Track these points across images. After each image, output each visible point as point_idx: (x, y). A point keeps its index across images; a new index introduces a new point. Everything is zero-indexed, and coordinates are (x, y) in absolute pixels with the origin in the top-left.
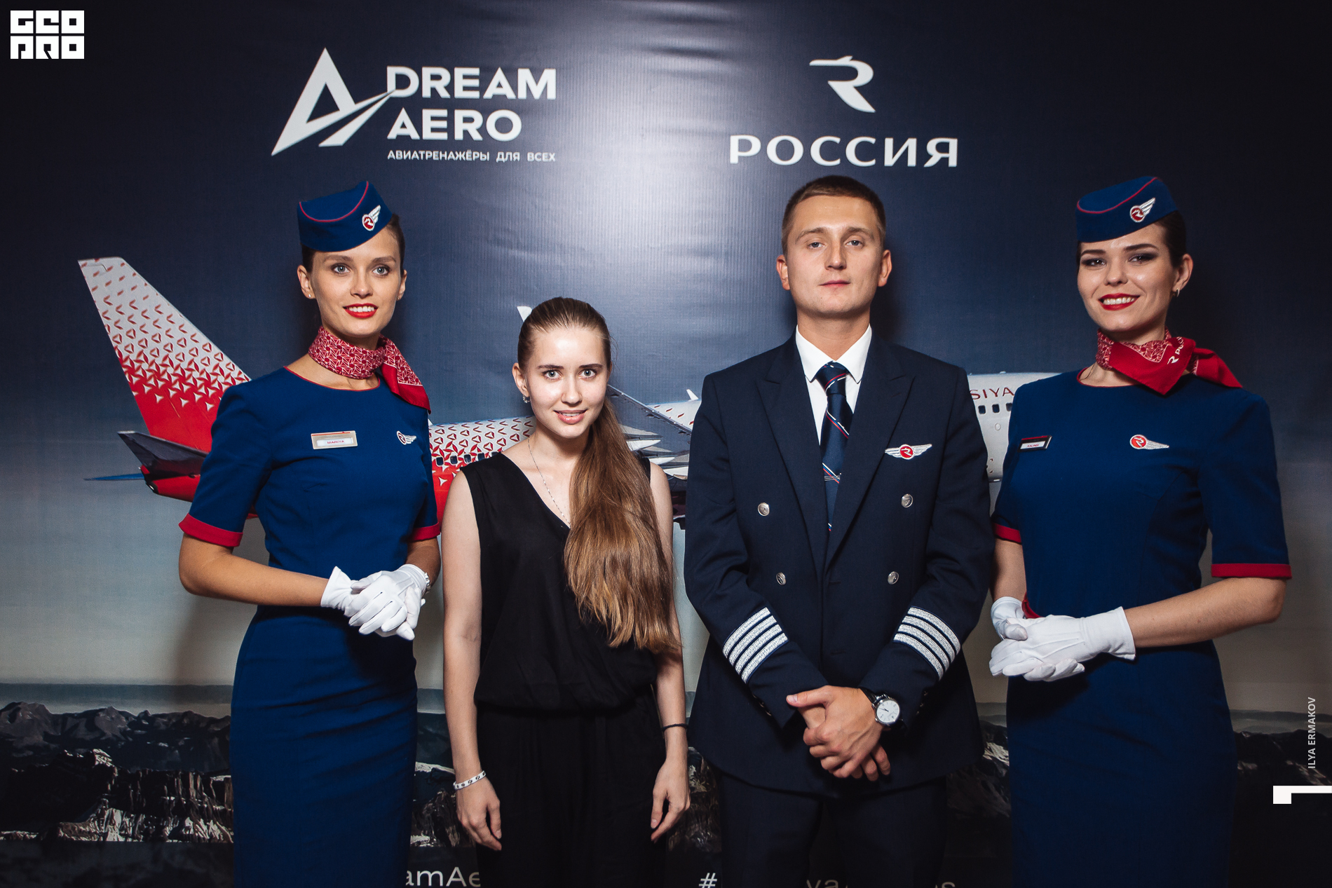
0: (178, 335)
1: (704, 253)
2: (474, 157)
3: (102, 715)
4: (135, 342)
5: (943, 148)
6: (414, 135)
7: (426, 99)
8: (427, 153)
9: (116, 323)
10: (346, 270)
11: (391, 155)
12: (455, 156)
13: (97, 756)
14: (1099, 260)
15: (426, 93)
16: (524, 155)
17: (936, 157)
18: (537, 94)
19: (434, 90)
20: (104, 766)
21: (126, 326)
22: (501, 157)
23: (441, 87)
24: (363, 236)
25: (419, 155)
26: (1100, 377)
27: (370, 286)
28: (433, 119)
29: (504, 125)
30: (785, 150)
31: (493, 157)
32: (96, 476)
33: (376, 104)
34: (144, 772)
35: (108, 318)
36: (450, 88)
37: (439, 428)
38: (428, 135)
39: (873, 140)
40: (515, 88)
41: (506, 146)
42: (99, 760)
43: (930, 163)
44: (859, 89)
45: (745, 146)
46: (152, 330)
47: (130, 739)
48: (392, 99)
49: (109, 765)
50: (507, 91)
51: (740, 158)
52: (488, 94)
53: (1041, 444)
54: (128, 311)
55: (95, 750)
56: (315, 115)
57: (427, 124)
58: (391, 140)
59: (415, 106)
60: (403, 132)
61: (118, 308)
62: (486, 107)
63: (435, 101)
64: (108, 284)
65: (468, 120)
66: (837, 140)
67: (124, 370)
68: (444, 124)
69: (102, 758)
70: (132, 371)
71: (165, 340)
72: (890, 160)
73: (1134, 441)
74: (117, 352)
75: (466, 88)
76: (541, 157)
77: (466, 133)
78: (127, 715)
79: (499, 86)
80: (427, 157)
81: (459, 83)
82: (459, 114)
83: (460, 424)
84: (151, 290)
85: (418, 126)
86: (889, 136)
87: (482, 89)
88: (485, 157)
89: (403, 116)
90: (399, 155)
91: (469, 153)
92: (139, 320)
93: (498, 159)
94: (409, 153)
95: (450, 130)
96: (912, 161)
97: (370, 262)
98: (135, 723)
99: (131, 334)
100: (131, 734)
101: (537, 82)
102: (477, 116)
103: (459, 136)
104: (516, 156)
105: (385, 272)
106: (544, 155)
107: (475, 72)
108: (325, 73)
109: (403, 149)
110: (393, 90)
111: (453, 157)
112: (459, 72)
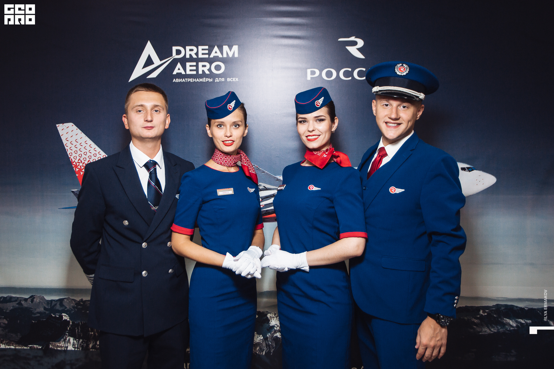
0: (93, 152)
2: (206, 80)
3: (65, 300)
4: (77, 155)
6: (183, 73)
7: (188, 59)
8: (188, 79)
9: (70, 148)
10: (222, 126)
11: (174, 80)
12: (199, 80)
13: (64, 316)
14: (304, 121)
15: (188, 56)
16: (226, 79)
18: (231, 55)
19: (190, 55)
20: (66, 320)
21: (74, 149)
22: (217, 80)
23: (193, 54)
24: (228, 113)
25: (185, 80)
27: (231, 133)
28: (190, 66)
29: (218, 68)
31: (214, 80)
32: (63, 207)
33: (168, 61)
34: (81, 323)
35: (67, 146)
36: (197, 54)
38: (188, 72)
39: (364, 69)
40: (222, 53)
41: (219, 76)
42: (64, 318)
44: (358, 49)
45: (313, 73)
46: (84, 151)
47: (76, 310)
48: (174, 59)
49: (68, 320)
50: (219, 54)
51: (311, 78)
52: (212, 56)
54: (74, 143)
55: (63, 314)
56: (145, 66)
57: (188, 68)
59: (183, 61)
60: (179, 71)
61: (71, 142)
62: (211, 61)
63: (191, 59)
64: (67, 133)
65: (204, 66)
67: (73, 166)
68: (195, 68)
69: (66, 317)
70: (76, 166)
71: (89, 154)
73: (310, 187)
74: (70, 159)
75: (203, 54)
77: (203, 71)
78: (75, 300)
79: (216, 52)
80: (188, 81)
81: (200, 52)
82: (200, 64)
84: (83, 135)
85: (185, 69)
87: (209, 54)
88: (211, 80)
89: (179, 65)
90: (177, 80)
91: (204, 79)
92: (79, 147)
93: (216, 81)
94: (181, 79)
95: (197, 70)
97: (231, 123)
98: (78, 303)
99: (76, 152)
100: (76, 308)
101: (230, 50)
102: (207, 64)
103: (200, 72)
104: (223, 80)
105: (238, 126)
107: (207, 47)
108: (149, 50)
109: (179, 78)
110: (175, 56)
111: (198, 81)
112: (200, 48)
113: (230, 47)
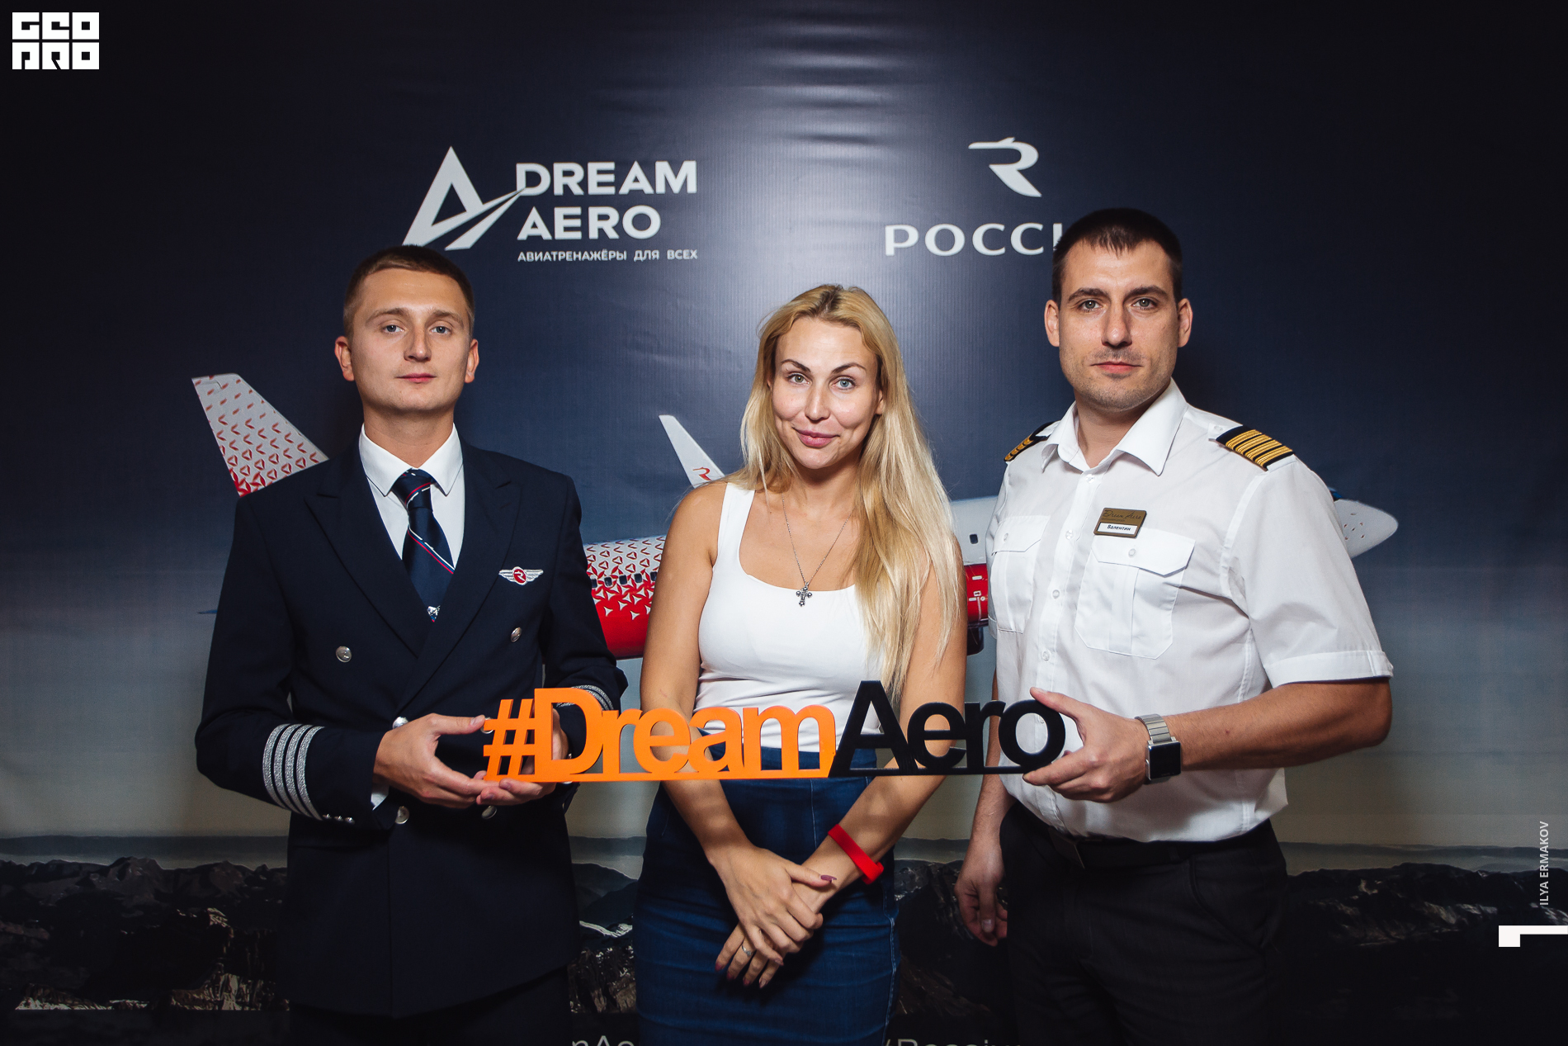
0: (296, 455)
2: (610, 257)
3: (217, 870)
4: (251, 464)
6: (546, 236)
7: (559, 197)
8: (560, 253)
9: (232, 443)
11: (521, 257)
12: (590, 256)
13: (211, 916)
15: (558, 190)
16: (663, 254)
18: (676, 187)
19: (566, 187)
20: (219, 925)
21: (242, 446)
22: (639, 256)
23: (574, 184)
25: (552, 256)
28: (566, 217)
29: (641, 222)
30: (945, 240)
31: (631, 255)
33: (505, 202)
34: (262, 932)
35: (222, 439)
36: (584, 184)
38: (560, 234)
39: (1039, 227)
40: (652, 182)
41: (644, 244)
42: (214, 920)
44: (1024, 172)
45: (901, 236)
46: (269, 450)
47: (247, 897)
48: (521, 198)
49: (225, 925)
50: (645, 186)
52: (624, 190)
54: (243, 430)
55: (209, 909)
56: (441, 216)
57: (560, 223)
58: (522, 241)
59: (547, 204)
60: (534, 232)
61: (233, 427)
62: (622, 203)
63: (568, 199)
64: (223, 402)
65: (603, 217)
66: (1001, 227)
68: (577, 223)
69: (217, 918)
71: (283, 461)
74: (232, 475)
75: (600, 184)
76: (681, 255)
77: (601, 231)
78: (243, 870)
79: (636, 180)
80: (560, 258)
81: (594, 179)
82: (594, 212)
83: (600, 545)
84: (268, 407)
85: (550, 226)
86: (1058, 222)
87: (618, 184)
88: (622, 256)
89: (534, 216)
90: (531, 257)
91: (604, 252)
92: (256, 440)
93: (636, 258)
94: (541, 254)
95: (584, 228)
98: (253, 878)
99: (247, 456)
100: (248, 891)
101: (676, 174)
102: (612, 213)
103: (593, 234)
104: (656, 254)
106: (685, 253)
107: (611, 166)
108: (452, 173)
109: (535, 250)
110: (522, 189)
111: (588, 257)
112: (593, 167)
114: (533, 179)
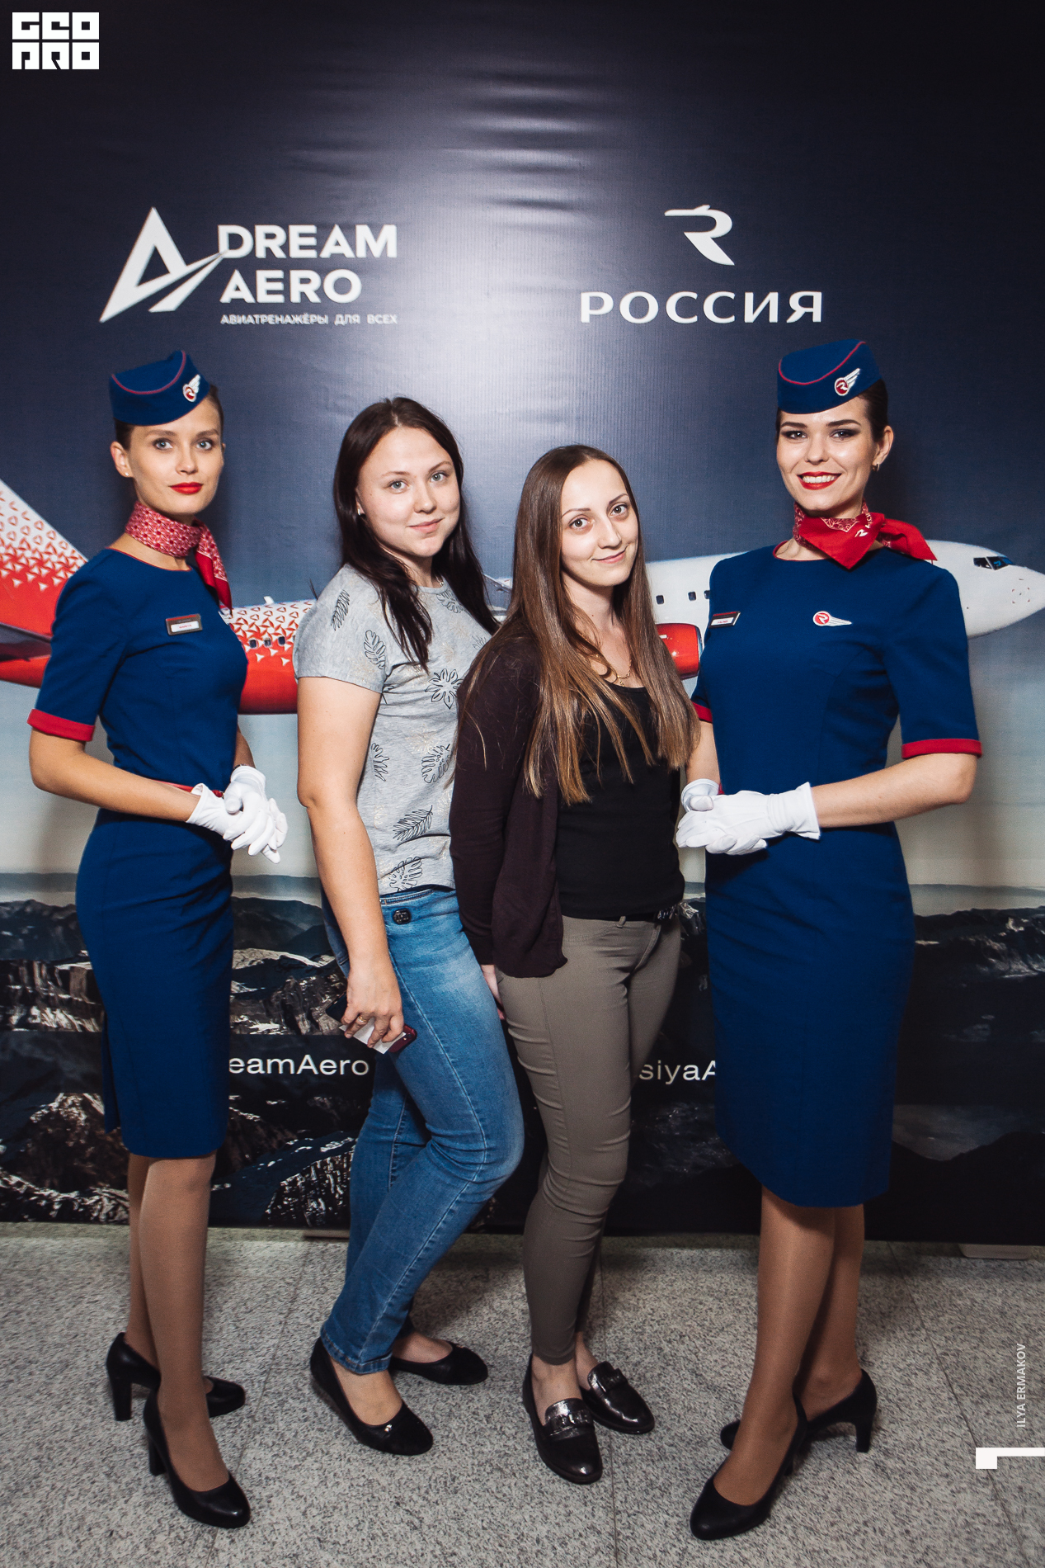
1: (554, 418)
2: (312, 321)
5: (807, 302)
6: (249, 299)
7: (261, 260)
8: (262, 317)
11: (225, 320)
12: (292, 319)
14: (799, 432)
15: (261, 254)
16: (364, 317)
17: (799, 312)
18: (377, 252)
19: (268, 250)
22: (340, 320)
23: (276, 247)
25: (254, 319)
26: (794, 552)
28: (268, 280)
29: (342, 286)
30: (639, 308)
31: (332, 320)
33: (209, 265)
36: (285, 247)
37: (279, 606)
38: (263, 298)
39: (732, 295)
40: (353, 246)
41: (345, 308)
43: (793, 319)
44: (717, 240)
45: (597, 303)
48: (224, 261)
50: (345, 249)
51: (592, 317)
52: (325, 254)
53: (729, 620)
56: (146, 278)
57: (262, 286)
58: (225, 304)
59: (249, 267)
60: (237, 295)
63: (270, 262)
65: (305, 281)
66: (694, 295)
68: (279, 286)
72: (750, 316)
73: (818, 617)
75: (302, 248)
76: (381, 319)
77: (303, 295)
79: (337, 244)
80: (262, 321)
81: (295, 242)
82: (296, 275)
83: (302, 602)
85: (253, 288)
86: (749, 290)
87: (319, 248)
88: (323, 320)
89: (237, 278)
90: (234, 319)
91: (306, 316)
93: (337, 322)
94: (244, 317)
95: (286, 292)
96: (774, 317)
101: (376, 237)
102: (313, 276)
103: (295, 298)
104: (355, 319)
106: (385, 317)
107: (312, 229)
108: (155, 234)
109: (238, 313)
110: (225, 251)
111: (290, 321)
112: (295, 230)
113: (376, 230)
114: (235, 241)
